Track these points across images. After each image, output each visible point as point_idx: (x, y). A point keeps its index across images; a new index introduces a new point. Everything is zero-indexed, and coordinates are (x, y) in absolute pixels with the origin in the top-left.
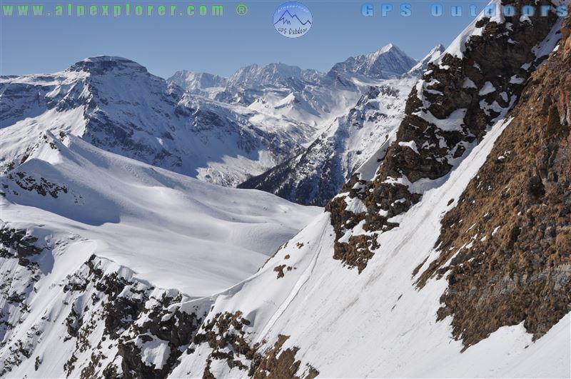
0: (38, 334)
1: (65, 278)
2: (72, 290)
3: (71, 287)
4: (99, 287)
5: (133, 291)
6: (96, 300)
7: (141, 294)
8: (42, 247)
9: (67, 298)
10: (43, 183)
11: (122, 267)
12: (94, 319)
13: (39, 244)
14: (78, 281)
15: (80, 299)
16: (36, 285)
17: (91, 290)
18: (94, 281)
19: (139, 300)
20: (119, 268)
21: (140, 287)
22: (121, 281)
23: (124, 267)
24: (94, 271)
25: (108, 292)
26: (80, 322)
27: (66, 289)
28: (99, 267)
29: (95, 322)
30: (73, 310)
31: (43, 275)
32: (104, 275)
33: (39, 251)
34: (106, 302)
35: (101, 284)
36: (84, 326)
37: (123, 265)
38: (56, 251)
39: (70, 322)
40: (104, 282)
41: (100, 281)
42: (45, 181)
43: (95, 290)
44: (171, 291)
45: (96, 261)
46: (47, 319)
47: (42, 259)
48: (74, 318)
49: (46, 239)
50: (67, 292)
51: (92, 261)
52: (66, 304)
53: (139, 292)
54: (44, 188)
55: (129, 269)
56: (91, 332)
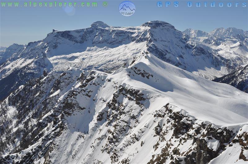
0: (143, 132)
1: (154, 111)
2: (157, 117)
3: (157, 115)
4: (170, 117)
5: (187, 120)
6: (169, 122)
7: (191, 121)
8: (145, 98)
9: (155, 119)
10: (144, 72)
11: (182, 110)
12: (167, 129)
13: (144, 97)
14: (160, 113)
15: (162, 120)
16: (142, 113)
17: (167, 117)
18: (168, 114)
19: (190, 124)
20: (180, 110)
21: (191, 119)
22: (181, 115)
23: (183, 110)
24: (168, 110)
25: (175, 119)
26: (161, 130)
27: (155, 116)
28: (171, 109)
29: (168, 130)
30: (158, 124)
31: (145, 109)
32: (173, 112)
33: (144, 99)
34: (173, 123)
35: (171, 116)
36: (163, 131)
37: (182, 109)
38: (151, 100)
39: (156, 129)
40: (173, 115)
41: (171, 114)
42: (145, 72)
43: (168, 118)
44: (206, 122)
45: (169, 106)
46: (147, 127)
47: (145, 103)
48: (159, 128)
49: (147, 95)
50: (155, 117)
51: (167, 106)
52: (155, 122)
53: (190, 121)
54: (144, 74)
55: (185, 111)
56: (166, 134)
